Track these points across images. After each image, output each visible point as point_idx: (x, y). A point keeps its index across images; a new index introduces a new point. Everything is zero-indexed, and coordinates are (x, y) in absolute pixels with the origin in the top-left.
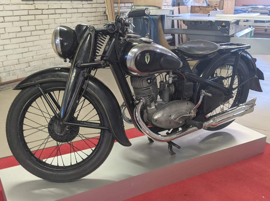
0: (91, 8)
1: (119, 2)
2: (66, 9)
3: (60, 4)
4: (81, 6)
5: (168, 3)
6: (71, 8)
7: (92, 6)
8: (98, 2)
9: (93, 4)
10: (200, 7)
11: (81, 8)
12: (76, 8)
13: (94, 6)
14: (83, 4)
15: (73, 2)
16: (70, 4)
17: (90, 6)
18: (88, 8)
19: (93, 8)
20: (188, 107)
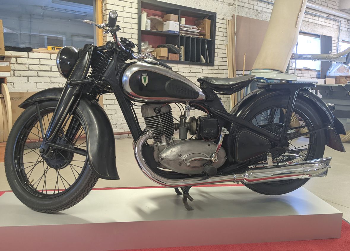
0: (212, 73)
1: (244, 69)
2: (183, 72)
3: (178, 68)
4: (200, 71)
5: (311, 75)
6: (189, 72)
7: (213, 72)
8: (221, 69)
9: (214, 70)
10: (347, 78)
11: (200, 73)
12: (195, 73)
13: (215, 71)
14: (203, 69)
15: (191, 66)
16: (189, 68)
17: (211, 71)
18: (209, 73)
19: (214, 73)
20: (210, 149)
